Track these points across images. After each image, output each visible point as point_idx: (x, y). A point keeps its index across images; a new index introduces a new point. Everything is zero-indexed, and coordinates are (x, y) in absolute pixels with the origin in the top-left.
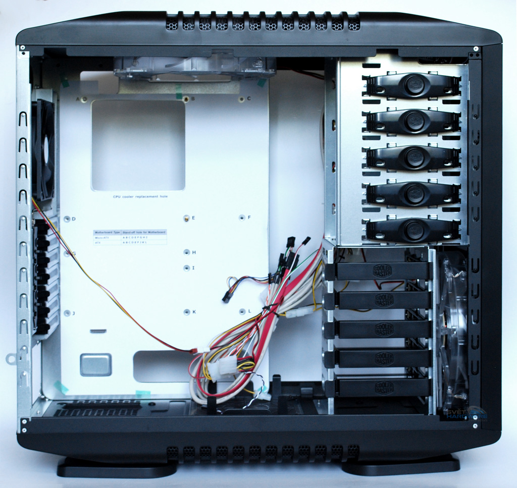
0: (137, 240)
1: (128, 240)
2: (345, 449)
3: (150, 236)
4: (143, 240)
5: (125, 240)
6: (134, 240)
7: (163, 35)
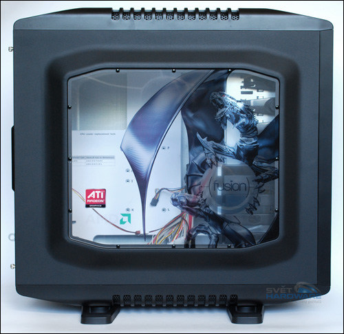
0: (95, 162)
1: (89, 163)
2: (229, 298)
3: (104, 160)
4: (99, 162)
5: (88, 163)
6: (93, 162)
7: (110, 23)
